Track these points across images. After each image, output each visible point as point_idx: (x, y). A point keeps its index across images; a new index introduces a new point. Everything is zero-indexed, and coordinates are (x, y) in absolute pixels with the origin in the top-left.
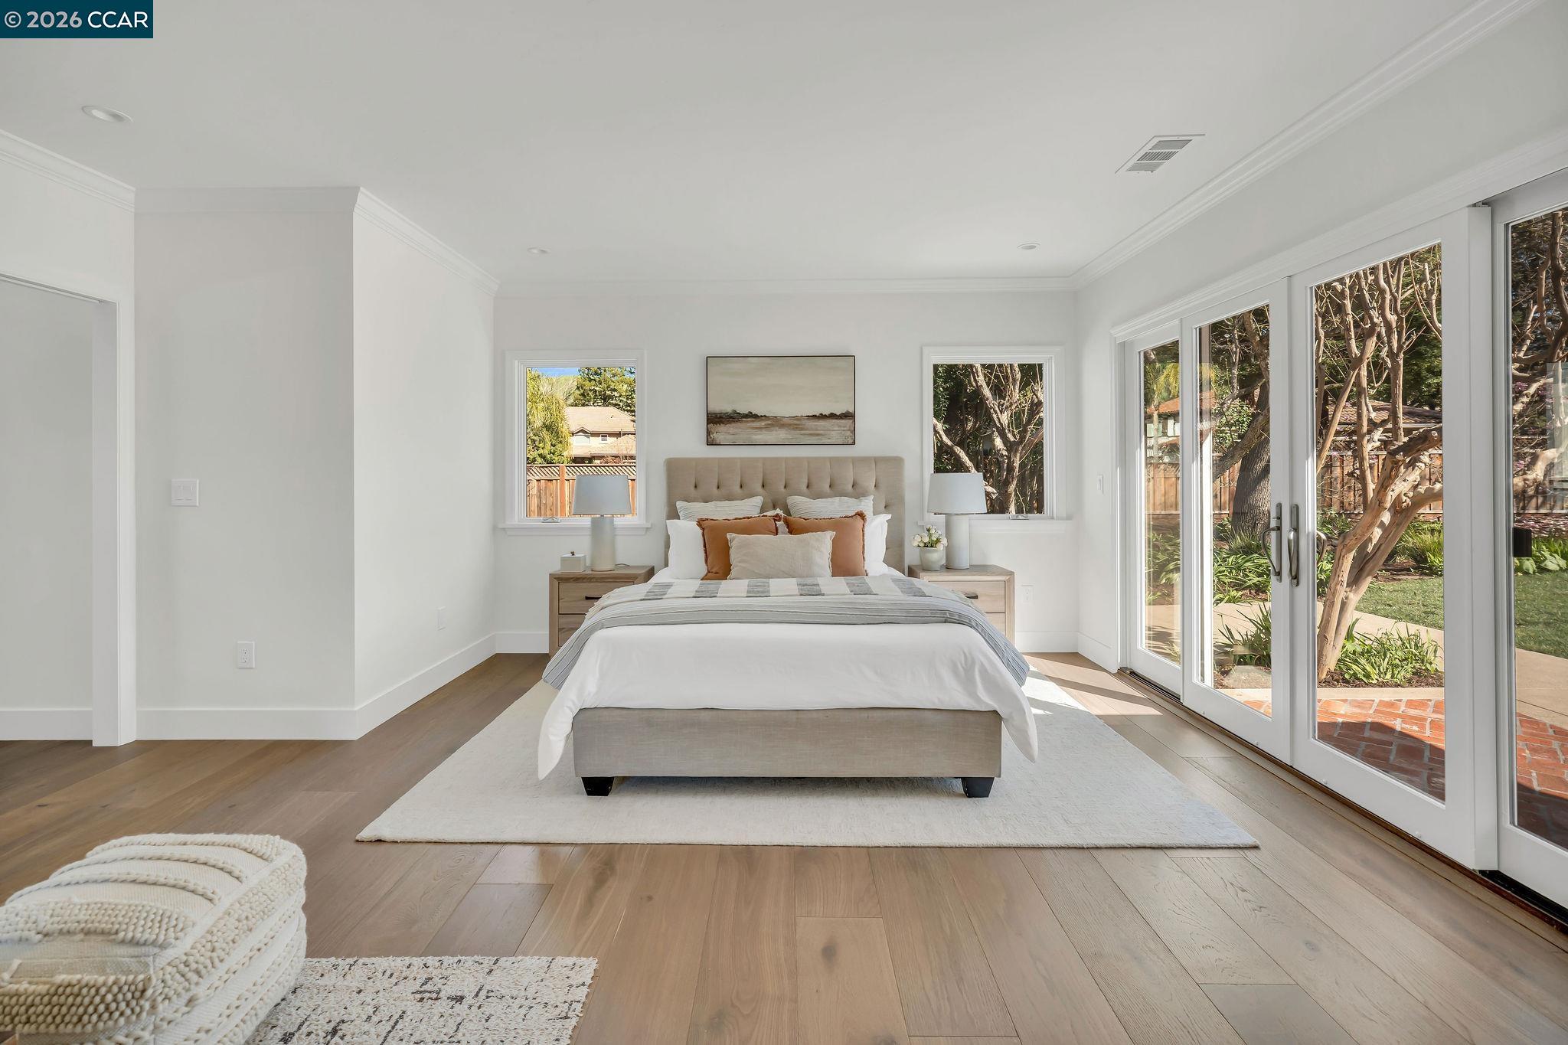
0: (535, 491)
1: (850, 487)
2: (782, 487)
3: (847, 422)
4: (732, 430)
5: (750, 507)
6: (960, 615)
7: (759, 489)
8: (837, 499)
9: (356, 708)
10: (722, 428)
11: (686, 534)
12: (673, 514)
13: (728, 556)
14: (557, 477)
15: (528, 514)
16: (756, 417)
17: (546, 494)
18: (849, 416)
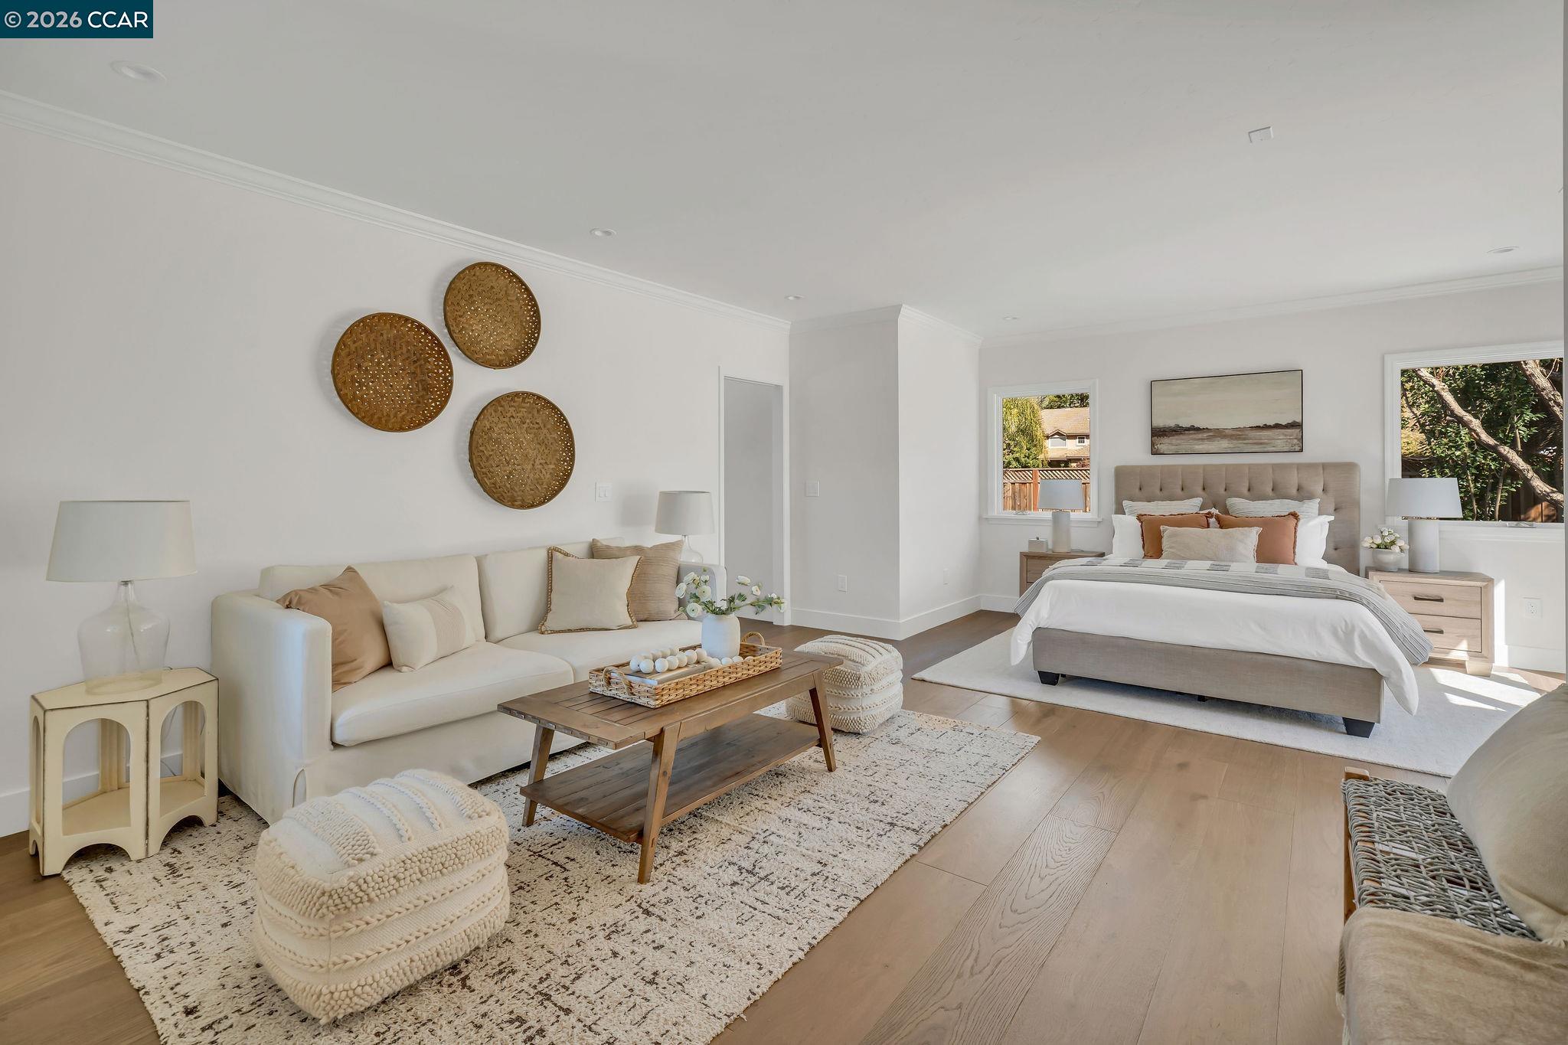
0: (1010, 493)
1: (1294, 491)
2: (1223, 490)
3: (1295, 431)
4: (1174, 442)
5: (1191, 506)
6: (1350, 594)
7: (1199, 490)
8: (1277, 501)
9: (901, 621)
10: (1166, 440)
11: (1127, 528)
12: (1120, 510)
13: (1160, 543)
14: (1030, 480)
15: (1005, 508)
16: (1198, 429)
17: (1020, 497)
18: (1297, 425)
